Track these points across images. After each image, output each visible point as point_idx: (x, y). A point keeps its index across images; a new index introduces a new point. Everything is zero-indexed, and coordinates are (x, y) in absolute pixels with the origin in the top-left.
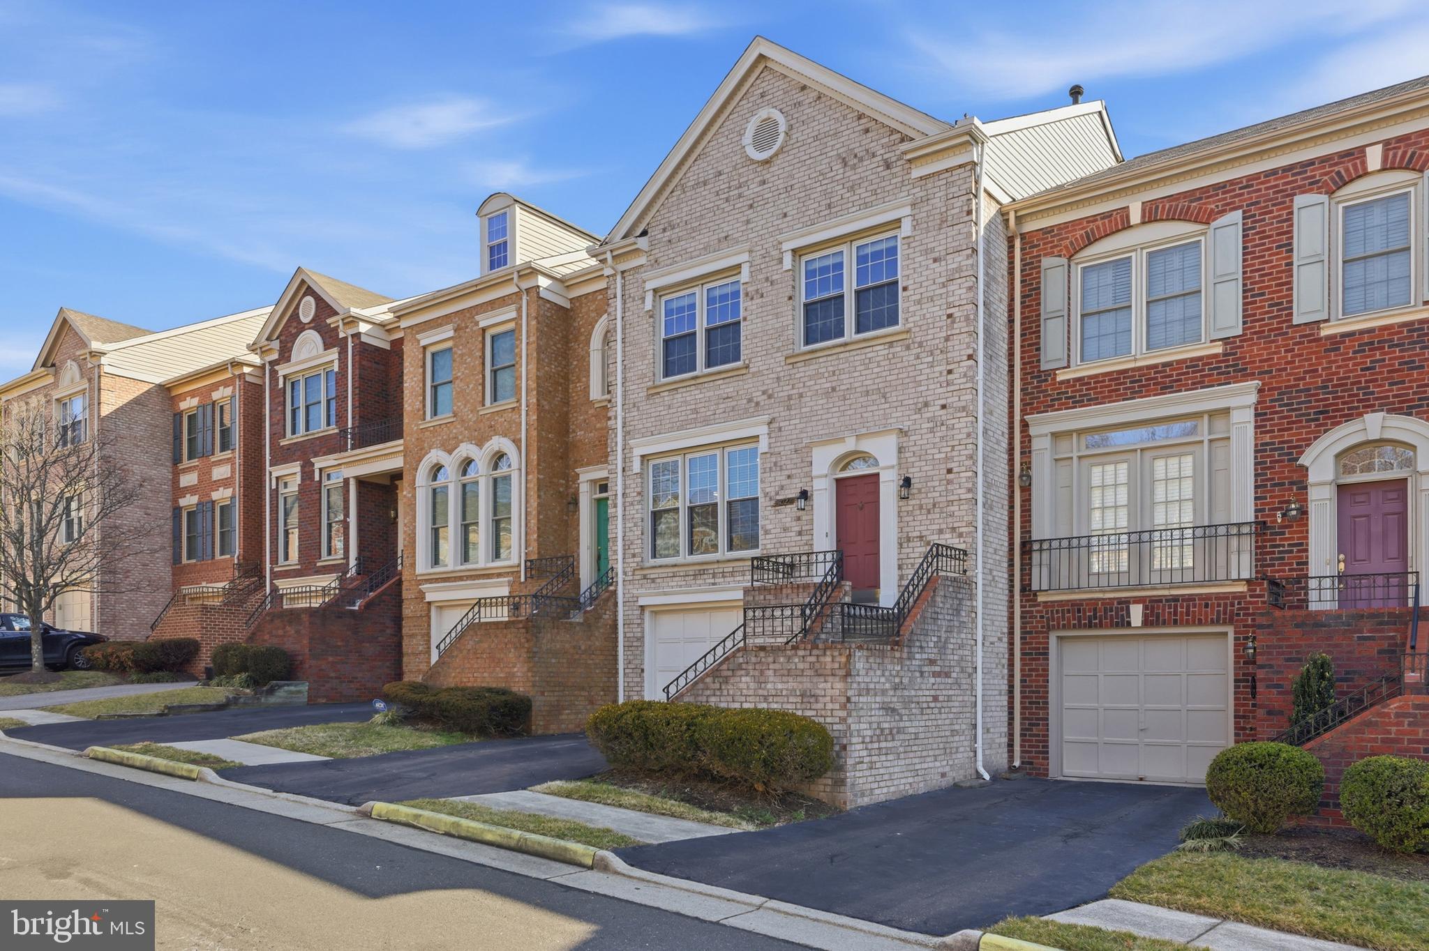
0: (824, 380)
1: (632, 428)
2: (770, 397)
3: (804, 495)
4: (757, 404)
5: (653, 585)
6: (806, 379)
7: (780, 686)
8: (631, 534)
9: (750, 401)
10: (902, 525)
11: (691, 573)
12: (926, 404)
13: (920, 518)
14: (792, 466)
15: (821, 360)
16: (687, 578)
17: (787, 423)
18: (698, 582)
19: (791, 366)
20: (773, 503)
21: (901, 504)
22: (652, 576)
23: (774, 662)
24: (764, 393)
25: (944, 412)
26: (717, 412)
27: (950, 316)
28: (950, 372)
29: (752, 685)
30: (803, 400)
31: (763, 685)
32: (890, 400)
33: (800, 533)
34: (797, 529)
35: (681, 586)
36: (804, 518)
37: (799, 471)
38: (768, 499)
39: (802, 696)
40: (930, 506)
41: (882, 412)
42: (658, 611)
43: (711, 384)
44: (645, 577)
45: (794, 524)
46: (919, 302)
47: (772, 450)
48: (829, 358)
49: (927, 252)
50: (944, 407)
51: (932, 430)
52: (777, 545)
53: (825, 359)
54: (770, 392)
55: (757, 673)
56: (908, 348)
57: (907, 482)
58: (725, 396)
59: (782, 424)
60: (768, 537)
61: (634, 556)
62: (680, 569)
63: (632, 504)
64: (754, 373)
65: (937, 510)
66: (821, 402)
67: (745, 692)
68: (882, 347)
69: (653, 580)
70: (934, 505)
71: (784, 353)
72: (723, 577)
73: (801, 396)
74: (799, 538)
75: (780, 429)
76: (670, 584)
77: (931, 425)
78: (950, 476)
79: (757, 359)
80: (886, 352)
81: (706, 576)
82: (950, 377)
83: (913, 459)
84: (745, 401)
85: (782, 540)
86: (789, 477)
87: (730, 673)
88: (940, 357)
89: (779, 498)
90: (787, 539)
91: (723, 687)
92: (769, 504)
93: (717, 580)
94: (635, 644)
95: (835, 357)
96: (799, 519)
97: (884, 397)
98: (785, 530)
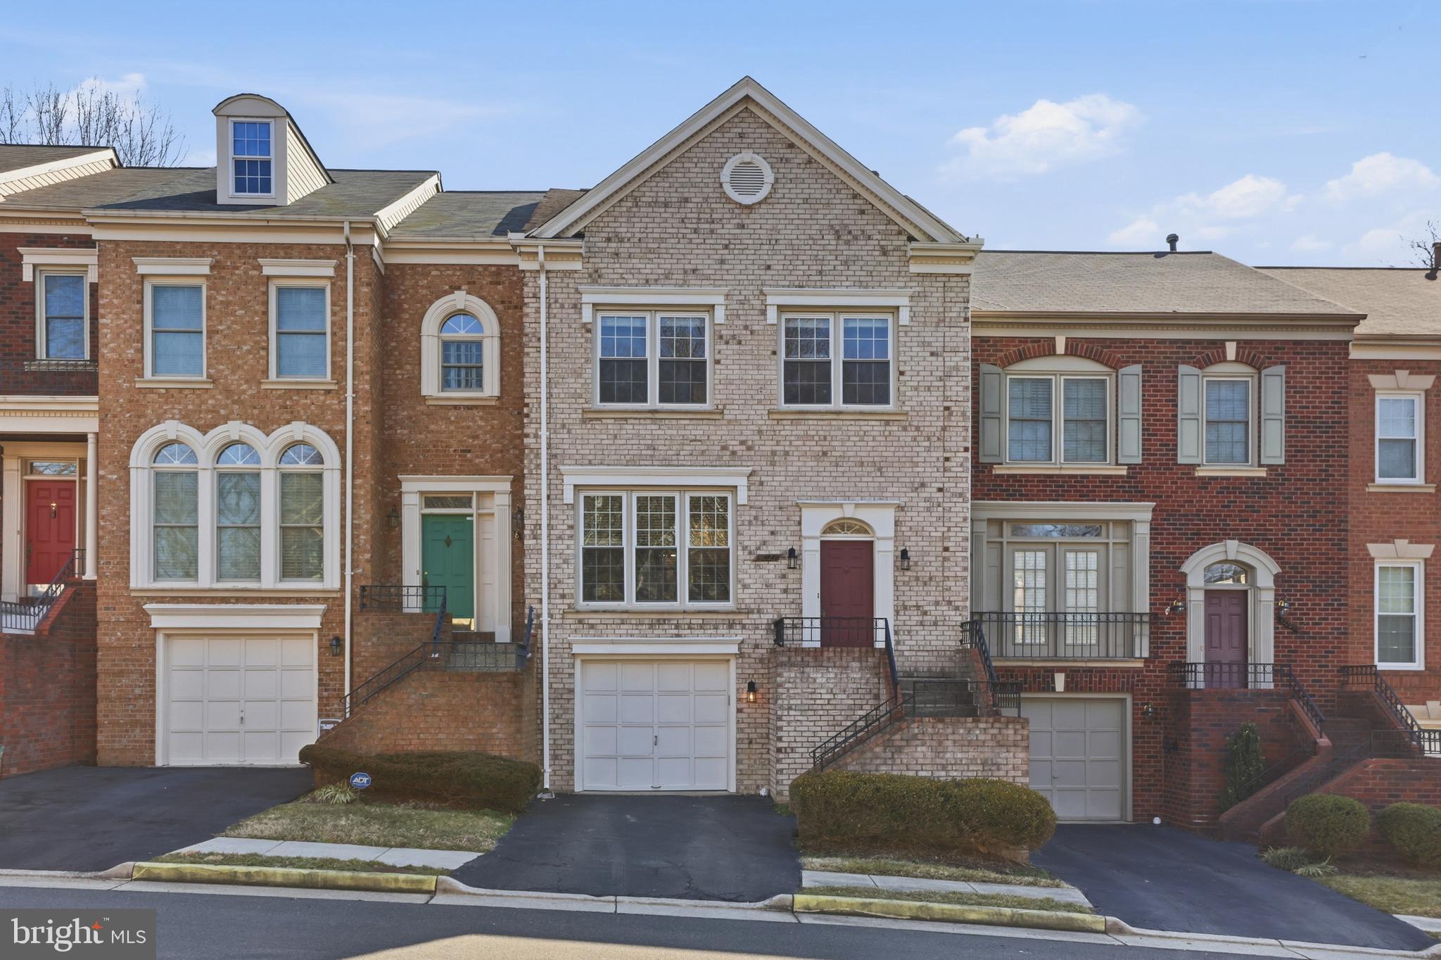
0: (814, 443)
1: (558, 451)
2: (749, 448)
3: (792, 554)
4: (734, 453)
5: (592, 632)
6: (793, 438)
7: (959, 755)
8: (558, 571)
9: (724, 448)
10: (898, 593)
11: (646, 622)
12: (923, 485)
13: (916, 588)
14: (776, 523)
15: (810, 422)
16: (640, 627)
17: (770, 478)
18: (656, 632)
19: (775, 422)
20: (753, 557)
21: (897, 573)
22: (591, 622)
23: (953, 733)
24: (742, 443)
25: (940, 494)
26: (682, 453)
27: (947, 408)
28: (947, 459)
29: (929, 754)
30: (789, 458)
31: (941, 755)
32: (886, 474)
33: (785, 591)
34: (783, 586)
35: (632, 635)
36: (790, 576)
37: (785, 528)
38: (746, 552)
39: (983, 764)
40: (926, 579)
41: (877, 484)
42: (589, 660)
43: (674, 422)
44: (580, 622)
45: (779, 581)
46: (916, 389)
47: (752, 504)
48: (820, 423)
49: (924, 344)
50: (940, 490)
51: (928, 509)
52: (759, 601)
53: (815, 422)
54: (750, 443)
55: (934, 743)
56: (905, 429)
57: (904, 554)
58: (693, 438)
59: (763, 479)
60: (746, 591)
61: (563, 596)
62: (630, 616)
63: (560, 538)
64: (729, 422)
65: (932, 583)
66: (811, 464)
67: (921, 761)
68: (878, 423)
69: (592, 626)
70: (931, 579)
71: (768, 407)
72: (689, 628)
73: (787, 453)
74: (785, 596)
75: (761, 483)
76: (617, 632)
77: (928, 504)
78: (946, 554)
79: (733, 407)
80: (882, 428)
81: (666, 627)
82: (947, 464)
83: (909, 534)
84: (719, 448)
85: (764, 596)
86: (773, 533)
87: (904, 743)
88: (937, 444)
89: (759, 552)
90: (769, 596)
91: (896, 756)
92: (748, 557)
93: (681, 632)
94: (564, 696)
95: (826, 422)
96: (784, 576)
97: (880, 469)
98: (768, 586)
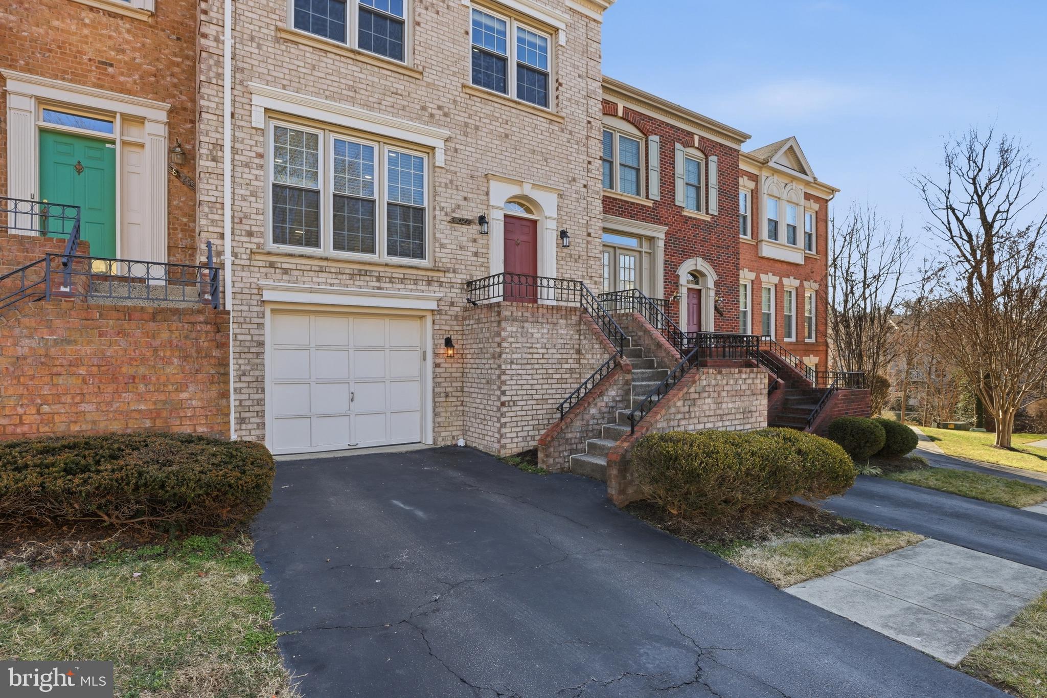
0: (498, 124)
1: (245, 66)
2: (446, 115)
3: (482, 220)
4: (432, 115)
5: (285, 277)
6: (482, 115)
7: (730, 405)
8: (243, 204)
9: (424, 108)
10: (559, 266)
11: (347, 271)
12: (574, 180)
13: (570, 264)
14: (469, 190)
15: (496, 105)
16: (340, 276)
17: (463, 148)
18: (357, 283)
19: (468, 96)
20: (449, 219)
21: (559, 249)
22: (284, 266)
23: (727, 384)
24: (440, 108)
25: (585, 190)
26: (383, 102)
27: (589, 122)
28: (589, 163)
29: (712, 406)
30: (479, 133)
31: (720, 405)
32: (550, 165)
33: (476, 254)
34: (474, 250)
35: (331, 285)
36: (480, 241)
37: (476, 196)
38: (443, 213)
40: (577, 257)
41: (544, 172)
42: (283, 309)
43: (376, 69)
44: (272, 265)
45: (470, 244)
46: (569, 100)
47: (448, 168)
48: (503, 107)
49: (575, 67)
50: (585, 186)
51: (578, 200)
52: (454, 261)
53: (499, 106)
54: (446, 110)
55: (716, 395)
56: (562, 131)
57: (563, 234)
58: (395, 91)
59: (458, 146)
60: (443, 250)
61: (250, 234)
62: (330, 264)
63: (247, 165)
64: (428, 84)
65: (581, 261)
66: (496, 142)
67: (707, 413)
68: (544, 120)
69: (286, 271)
70: (579, 257)
71: (462, 81)
72: (390, 282)
73: (477, 128)
74: (475, 259)
75: (456, 150)
76: (315, 279)
77: (577, 196)
78: (589, 238)
79: (432, 71)
80: (548, 126)
81: (367, 278)
82: (590, 166)
83: (566, 218)
84: (418, 107)
85: (458, 257)
86: (465, 199)
87: (697, 396)
88: (583, 149)
89: (454, 215)
90: (462, 257)
92: (444, 218)
93: (383, 285)
94: (253, 350)
95: (508, 109)
96: (475, 241)
97: (546, 160)
98: (461, 248)
